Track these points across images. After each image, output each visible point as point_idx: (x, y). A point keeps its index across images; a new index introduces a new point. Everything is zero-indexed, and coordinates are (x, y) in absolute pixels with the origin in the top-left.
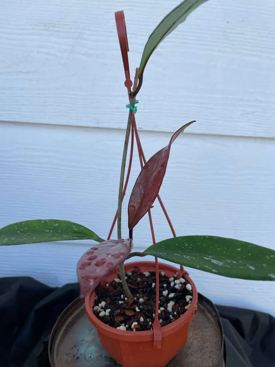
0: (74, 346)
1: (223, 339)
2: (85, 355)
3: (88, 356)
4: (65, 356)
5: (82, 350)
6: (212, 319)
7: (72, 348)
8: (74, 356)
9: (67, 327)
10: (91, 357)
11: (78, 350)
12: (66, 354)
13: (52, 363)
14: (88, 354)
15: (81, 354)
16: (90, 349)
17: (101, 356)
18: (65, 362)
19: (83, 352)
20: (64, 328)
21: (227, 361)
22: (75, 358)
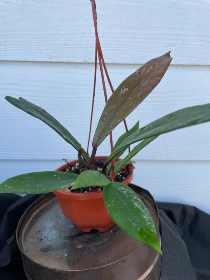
0: (39, 231)
1: (158, 217)
2: (47, 237)
3: (50, 238)
4: (31, 239)
5: (45, 234)
6: (149, 204)
7: (37, 233)
8: (38, 238)
9: (33, 219)
10: (52, 238)
11: (42, 234)
12: (32, 238)
13: (19, 245)
14: (50, 236)
15: (44, 237)
16: (51, 233)
17: (60, 237)
18: (31, 244)
19: (46, 236)
20: (30, 219)
21: (162, 234)
22: (39, 240)
